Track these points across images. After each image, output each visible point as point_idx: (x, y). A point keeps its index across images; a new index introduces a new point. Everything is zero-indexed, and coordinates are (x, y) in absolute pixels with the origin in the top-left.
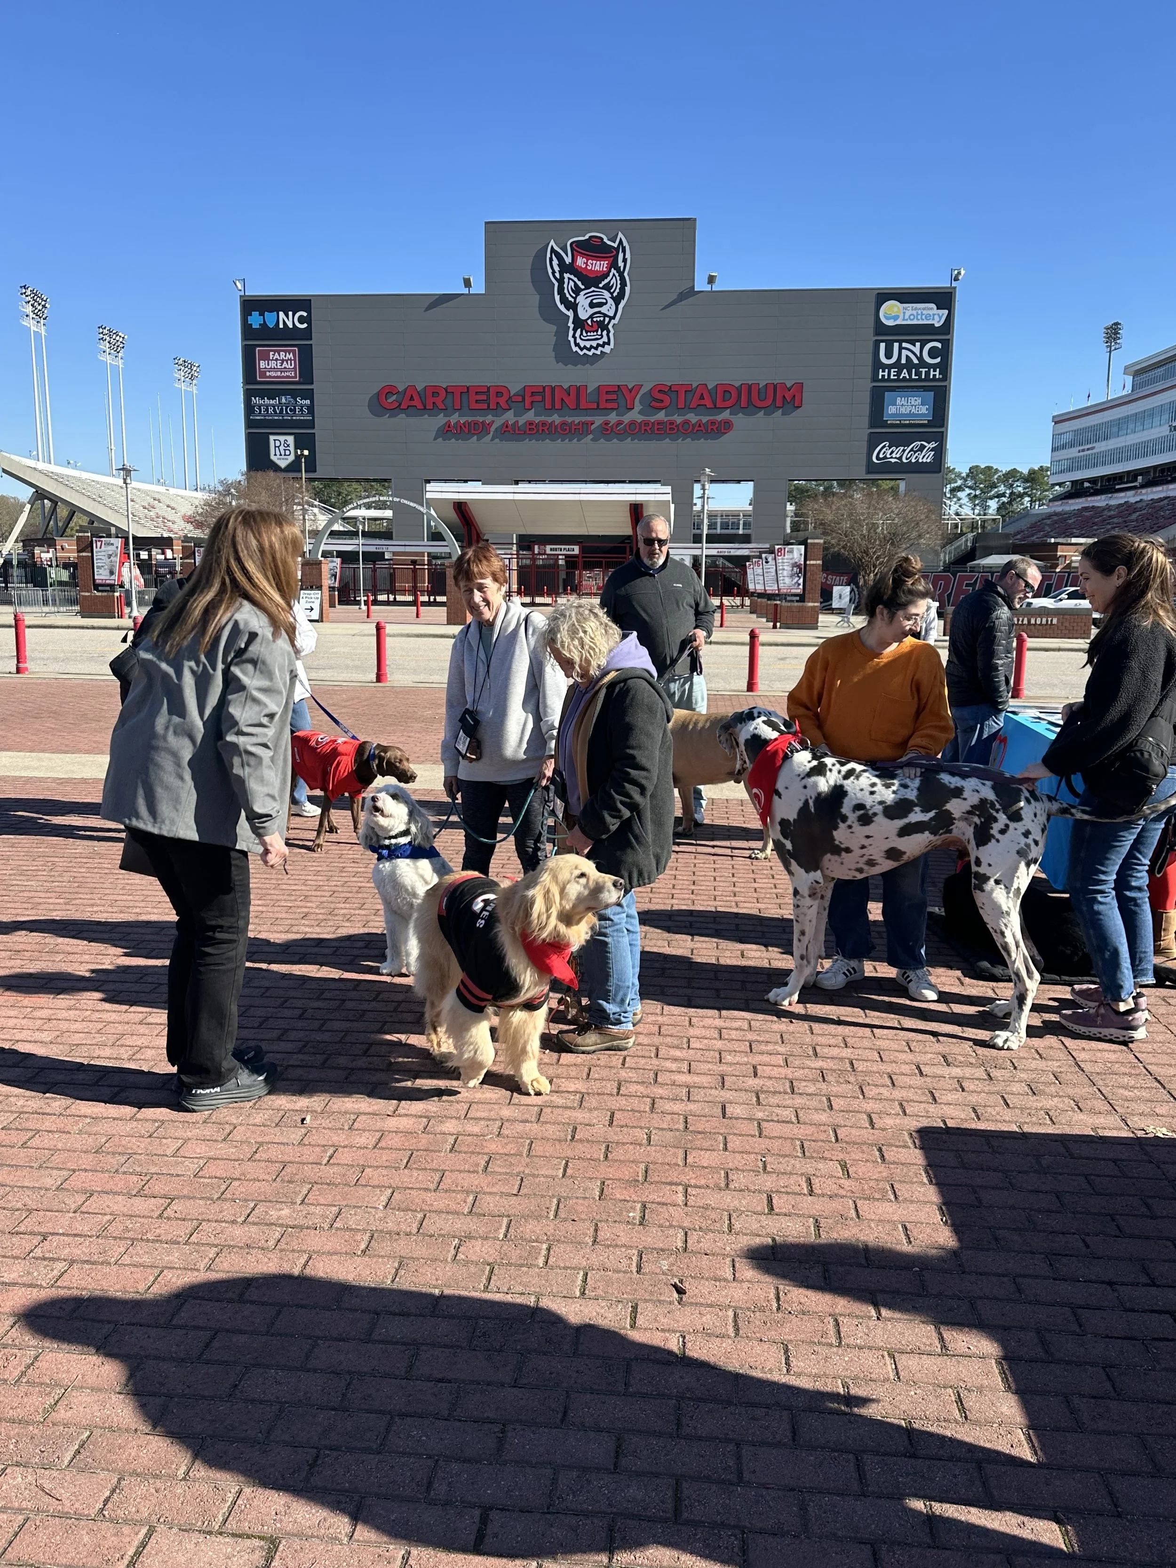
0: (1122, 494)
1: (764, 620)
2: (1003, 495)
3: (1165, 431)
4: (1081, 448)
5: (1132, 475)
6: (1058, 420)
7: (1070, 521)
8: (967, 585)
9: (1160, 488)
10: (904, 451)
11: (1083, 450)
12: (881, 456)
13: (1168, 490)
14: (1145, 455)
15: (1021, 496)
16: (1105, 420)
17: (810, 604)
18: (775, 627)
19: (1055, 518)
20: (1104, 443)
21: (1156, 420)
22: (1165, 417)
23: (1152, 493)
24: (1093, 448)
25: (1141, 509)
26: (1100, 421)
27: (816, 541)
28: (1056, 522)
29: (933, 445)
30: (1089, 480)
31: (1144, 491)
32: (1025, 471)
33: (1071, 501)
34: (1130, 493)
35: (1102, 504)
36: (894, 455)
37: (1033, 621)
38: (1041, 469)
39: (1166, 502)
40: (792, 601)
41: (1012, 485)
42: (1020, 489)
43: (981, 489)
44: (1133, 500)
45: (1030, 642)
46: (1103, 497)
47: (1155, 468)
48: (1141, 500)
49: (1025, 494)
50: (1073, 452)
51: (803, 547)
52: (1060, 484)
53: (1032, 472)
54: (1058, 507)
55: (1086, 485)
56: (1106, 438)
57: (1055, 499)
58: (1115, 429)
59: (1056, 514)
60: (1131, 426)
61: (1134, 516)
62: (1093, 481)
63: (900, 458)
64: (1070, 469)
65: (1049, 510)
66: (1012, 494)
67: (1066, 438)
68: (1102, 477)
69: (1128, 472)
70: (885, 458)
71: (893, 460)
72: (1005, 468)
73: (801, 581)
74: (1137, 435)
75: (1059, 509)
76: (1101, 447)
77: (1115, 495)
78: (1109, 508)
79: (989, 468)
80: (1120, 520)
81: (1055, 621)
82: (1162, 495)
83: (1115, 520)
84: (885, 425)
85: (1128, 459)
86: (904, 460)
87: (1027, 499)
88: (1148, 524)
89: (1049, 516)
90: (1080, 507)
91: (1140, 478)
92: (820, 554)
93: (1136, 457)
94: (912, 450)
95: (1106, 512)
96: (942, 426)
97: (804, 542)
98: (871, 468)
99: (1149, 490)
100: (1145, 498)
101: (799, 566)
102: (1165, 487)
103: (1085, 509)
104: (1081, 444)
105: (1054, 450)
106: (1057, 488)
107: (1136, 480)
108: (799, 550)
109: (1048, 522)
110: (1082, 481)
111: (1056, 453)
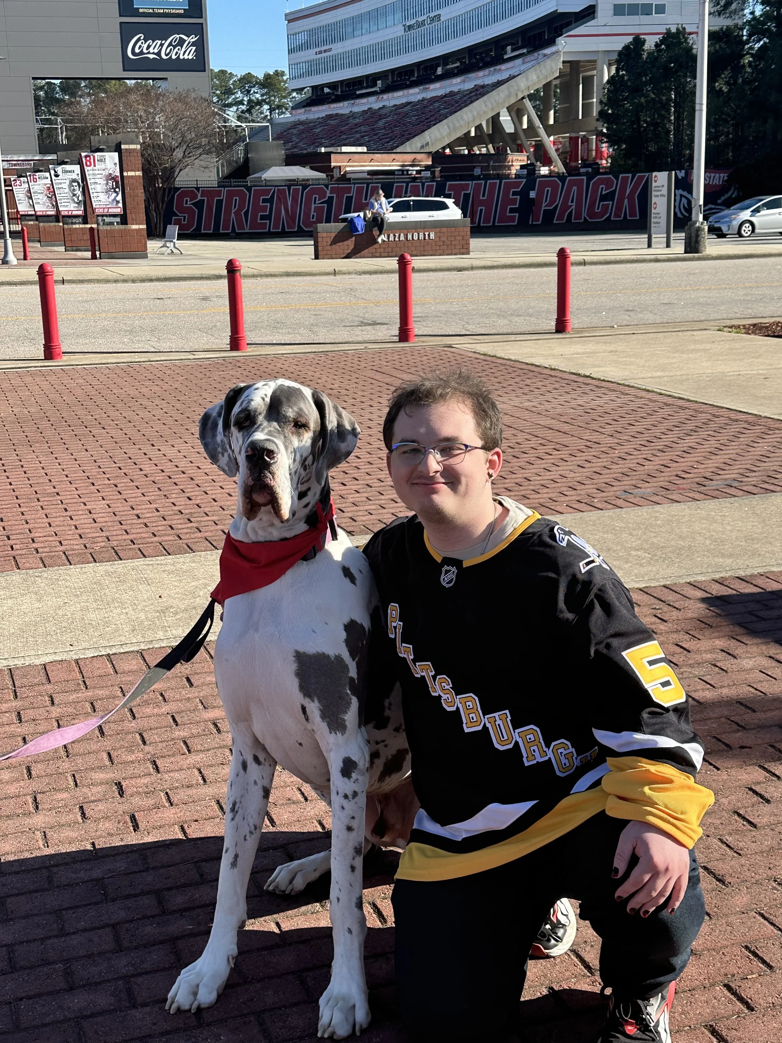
0: (364, 100)
1: (62, 249)
2: (241, 103)
3: (399, 31)
4: (318, 50)
5: (371, 79)
6: (292, 18)
7: (317, 131)
8: (265, 201)
9: (400, 93)
10: (162, 45)
11: (320, 52)
12: (137, 50)
13: (409, 95)
14: (383, 57)
15: (259, 103)
16: (339, 19)
17: (135, 227)
18: (94, 257)
19: (301, 127)
20: (340, 45)
21: (390, 18)
22: (398, 15)
23: (393, 98)
24: (330, 50)
25: (385, 116)
26: (334, 20)
27: (132, 147)
28: (303, 132)
29: (193, 39)
30: (329, 85)
31: (385, 96)
32: (261, 76)
33: (314, 109)
34: (372, 99)
35: (346, 111)
36: (151, 50)
37: (410, 237)
38: (277, 73)
39: (409, 107)
40: (111, 224)
41: (249, 92)
42: (258, 96)
43: (218, 96)
44: (376, 106)
45: (416, 262)
46: (346, 103)
47: (393, 71)
48: (384, 107)
49: (264, 101)
50: (310, 54)
51: (116, 154)
52: (300, 90)
53: (267, 77)
54: (303, 115)
55: (326, 90)
56: (342, 39)
57: (297, 107)
58: (350, 29)
59: (301, 123)
60: (366, 26)
61: (381, 124)
62: (333, 86)
63: (159, 54)
64: (309, 73)
65: (292, 119)
66: (250, 101)
67: (302, 39)
68: (342, 82)
69: (367, 77)
70: (142, 53)
71: (151, 56)
72: (239, 73)
73: (119, 198)
74: (372, 36)
75: (303, 118)
76: (338, 48)
77: (358, 101)
78: (353, 115)
79: (223, 72)
80: (367, 128)
81: (432, 236)
82: (404, 101)
83: (363, 129)
84: (136, 13)
85: (367, 61)
86: (164, 57)
87: (266, 107)
88: (397, 130)
89: (295, 125)
90: (323, 115)
91: (379, 82)
92: (139, 162)
93: (375, 59)
94: (170, 44)
95: (351, 120)
96: (202, 17)
97: (118, 149)
98: (128, 64)
99: (390, 95)
100: (387, 103)
101: (114, 179)
102: (405, 91)
103: (330, 117)
104: (317, 46)
105: (290, 51)
106: (294, 94)
107: (375, 85)
108: (112, 158)
109: (295, 131)
110: (322, 86)
111: (293, 55)
